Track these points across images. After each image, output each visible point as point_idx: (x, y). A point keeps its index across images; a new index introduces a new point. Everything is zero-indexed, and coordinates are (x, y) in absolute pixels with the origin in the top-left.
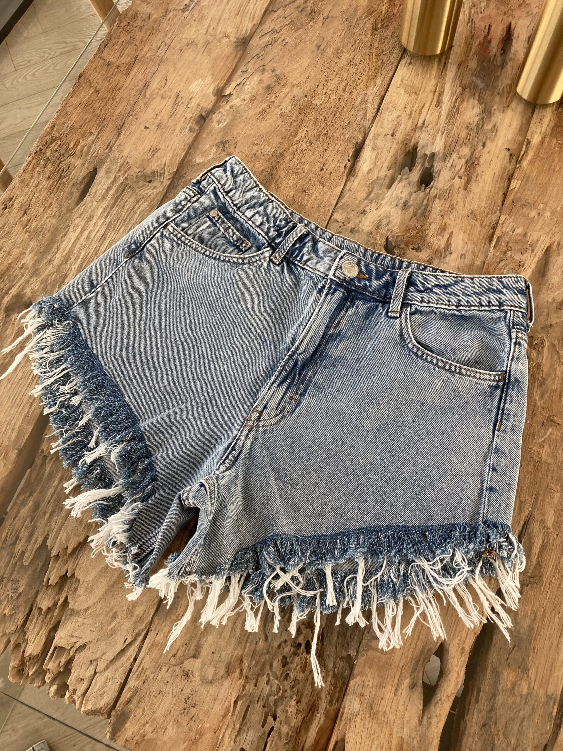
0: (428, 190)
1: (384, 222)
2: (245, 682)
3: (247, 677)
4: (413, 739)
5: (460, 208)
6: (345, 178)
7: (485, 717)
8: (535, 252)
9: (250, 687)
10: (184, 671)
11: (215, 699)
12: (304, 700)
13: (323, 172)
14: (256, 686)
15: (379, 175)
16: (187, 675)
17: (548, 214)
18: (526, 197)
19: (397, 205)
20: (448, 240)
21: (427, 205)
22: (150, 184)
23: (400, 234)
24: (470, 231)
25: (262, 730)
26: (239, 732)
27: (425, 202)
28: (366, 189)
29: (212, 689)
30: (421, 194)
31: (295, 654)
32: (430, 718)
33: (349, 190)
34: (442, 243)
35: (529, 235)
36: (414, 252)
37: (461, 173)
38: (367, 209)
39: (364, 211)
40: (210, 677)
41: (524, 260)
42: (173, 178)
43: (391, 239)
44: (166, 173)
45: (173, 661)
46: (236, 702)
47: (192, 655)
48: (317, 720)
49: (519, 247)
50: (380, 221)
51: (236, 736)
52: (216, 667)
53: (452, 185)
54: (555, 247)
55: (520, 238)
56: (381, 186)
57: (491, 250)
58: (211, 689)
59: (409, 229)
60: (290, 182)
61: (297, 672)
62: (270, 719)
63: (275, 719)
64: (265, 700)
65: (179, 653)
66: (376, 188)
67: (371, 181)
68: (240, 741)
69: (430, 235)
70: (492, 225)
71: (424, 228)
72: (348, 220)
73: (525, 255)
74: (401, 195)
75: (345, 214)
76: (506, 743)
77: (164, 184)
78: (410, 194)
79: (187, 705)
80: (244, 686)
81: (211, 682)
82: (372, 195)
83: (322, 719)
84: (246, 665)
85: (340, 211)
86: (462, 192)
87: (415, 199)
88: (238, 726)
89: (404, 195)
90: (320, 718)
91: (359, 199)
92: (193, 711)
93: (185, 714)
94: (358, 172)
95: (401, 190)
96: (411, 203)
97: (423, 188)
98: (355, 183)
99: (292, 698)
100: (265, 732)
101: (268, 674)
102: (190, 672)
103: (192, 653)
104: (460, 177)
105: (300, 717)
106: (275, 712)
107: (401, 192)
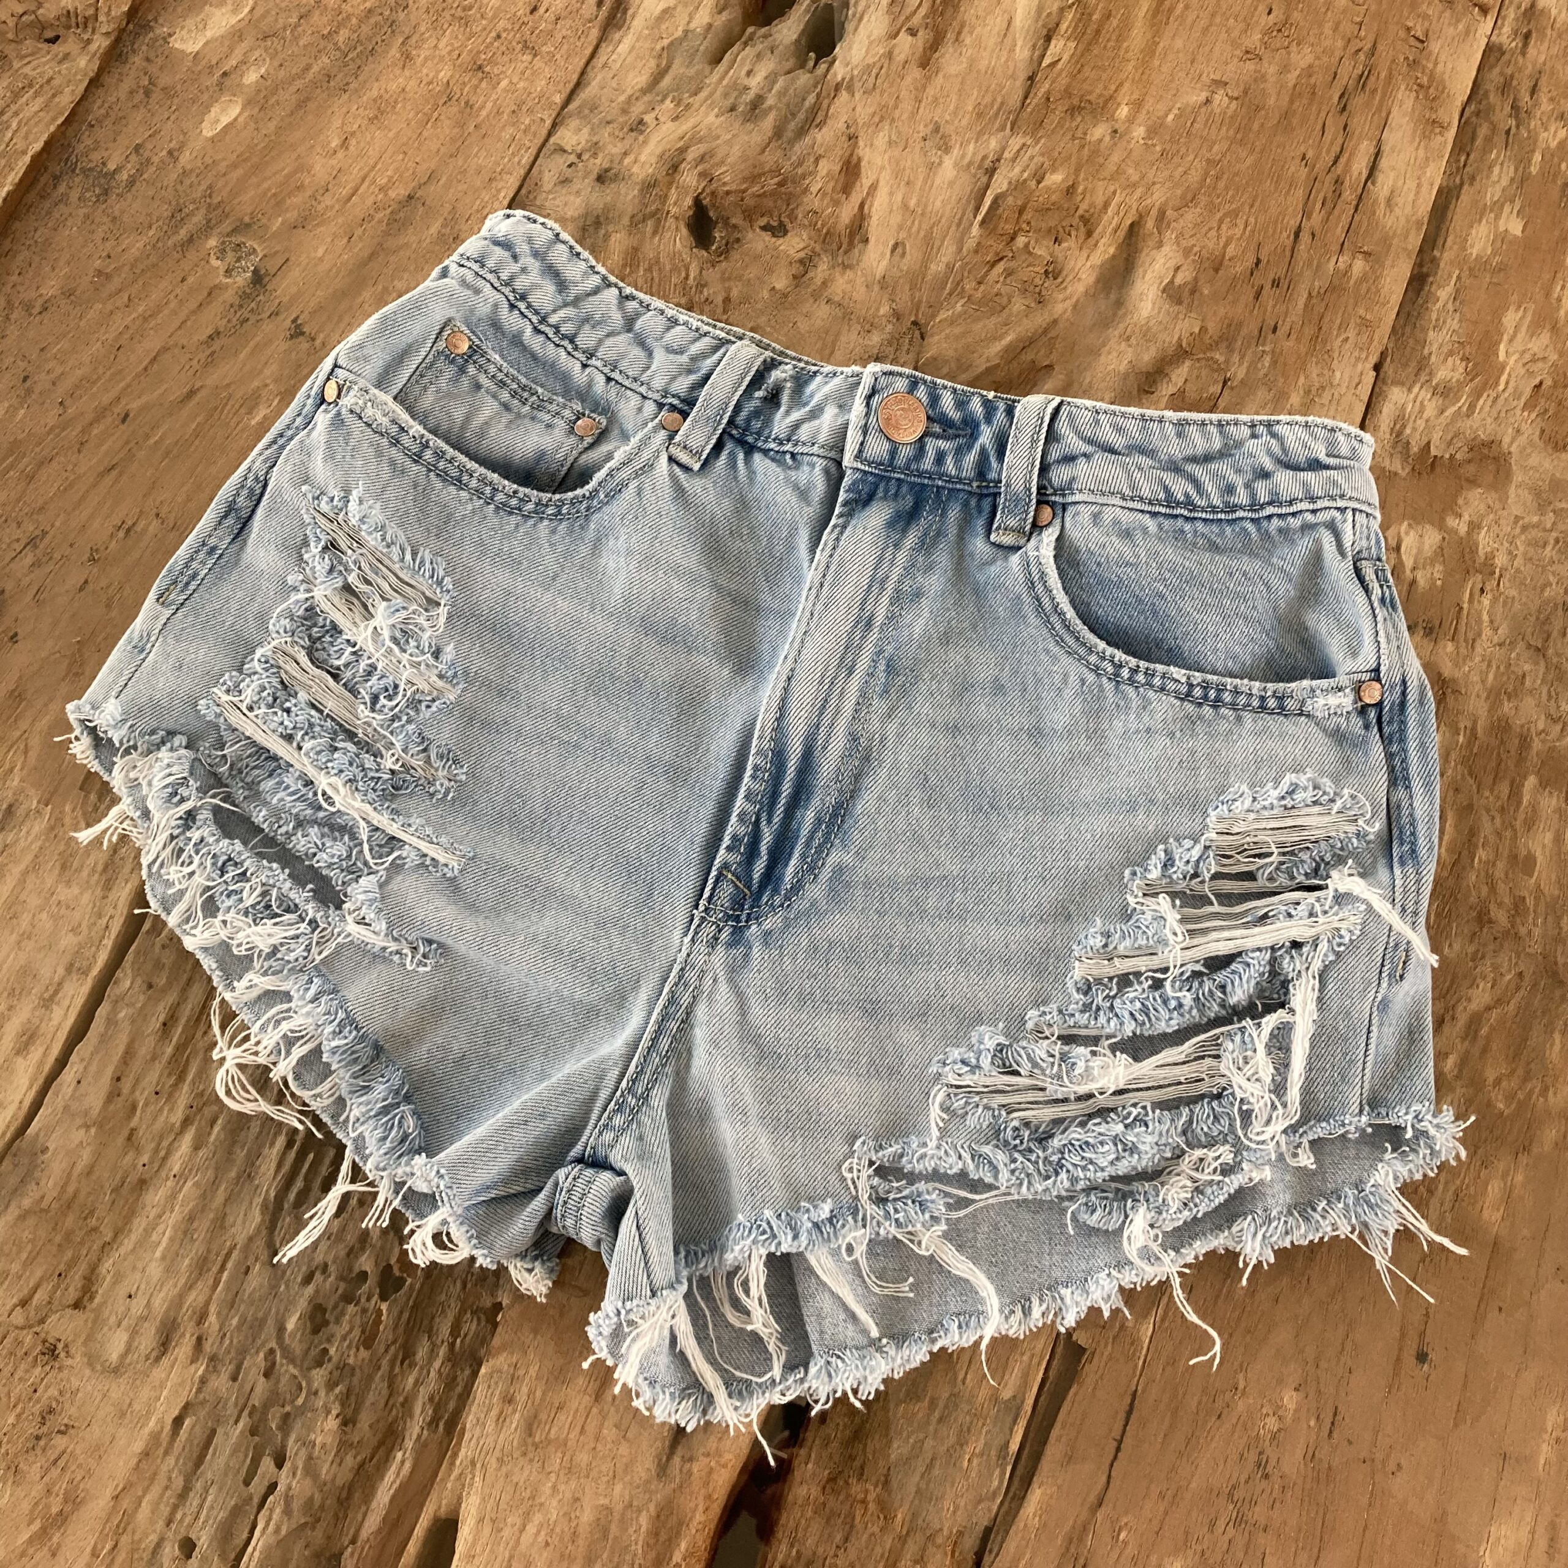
0: (823, 67)
1: (692, 154)
2: (206, 1370)
3: (213, 1359)
4: (639, 1511)
5: (905, 116)
6: (595, 33)
7: (836, 1458)
8: (1096, 235)
9: (221, 1382)
10: (44, 1341)
11: (123, 1415)
12: (365, 1419)
13: (537, 14)
14: (234, 1379)
15: (692, 26)
16: (51, 1352)
17: (1139, 132)
18: (1086, 86)
19: (732, 109)
20: (862, 206)
21: (815, 109)
22: (55, 48)
23: (734, 187)
24: (925, 181)
25: (245, 1492)
26: (183, 1496)
27: (811, 99)
28: (652, 63)
29: (118, 1389)
30: (803, 78)
31: (348, 1298)
32: (691, 1460)
33: (605, 65)
34: (846, 213)
35: (1080, 189)
36: (767, 237)
37: (916, 20)
38: (649, 118)
39: (641, 122)
40: (114, 1357)
41: (1060, 257)
42: (122, 31)
43: (706, 202)
44: (102, 18)
45: (18, 1317)
46: (178, 1422)
47: (71, 1302)
48: (393, 1468)
49: (1052, 223)
50: (683, 150)
51: (175, 1508)
52: (134, 1333)
53: (890, 55)
54: (1150, 224)
55: (1054, 198)
56: (692, 56)
57: (975, 230)
58: (114, 1386)
59: (760, 175)
60: (441, 45)
61: (349, 1347)
62: (267, 1464)
63: (280, 1465)
64: (257, 1417)
65: (37, 1296)
66: (677, 62)
67: (666, 42)
68: (182, 1521)
69: (814, 189)
70: (988, 163)
71: (800, 171)
72: (595, 148)
73: (1065, 245)
74: (746, 82)
75: (586, 131)
76: (881, 1522)
77: (93, 47)
78: (771, 79)
79: (45, 1429)
80: (203, 1381)
81: (116, 1371)
82: (666, 81)
83: (408, 1465)
84: (216, 1327)
85: (574, 123)
86: (915, 73)
87: (782, 93)
88: (179, 1483)
89: (755, 82)
90: (403, 1462)
91: (629, 92)
92: (60, 1442)
93: (38, 1451)
94: (633, 17)
95: (746, 69)
96: (770, 101)
97: (811, 63)
98: (623, 48)
99: (328, 1412)
100: (251, 1498)
101: (272, 1351)
102: (60, 1346)
103: (72, 1295)
104: (913, 32)
105: (350, 1461)
106: (284, 1447)
107: (749, 73)
